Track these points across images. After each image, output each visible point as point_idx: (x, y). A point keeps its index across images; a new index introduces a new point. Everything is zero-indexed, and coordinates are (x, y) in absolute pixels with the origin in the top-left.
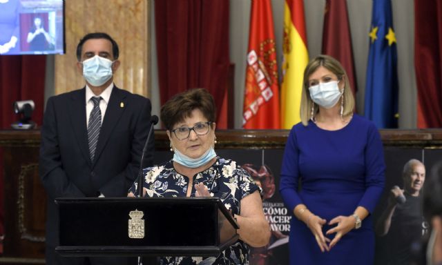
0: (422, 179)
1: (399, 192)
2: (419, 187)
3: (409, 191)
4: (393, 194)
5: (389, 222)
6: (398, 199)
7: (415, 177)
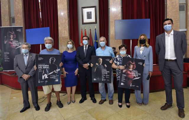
0: (102, 62)
1: (97, 64)
2: (101, 63)
3: (99, 64)
4: (96, 65)
5: (95, 70)
6: (97, 65)
7: (100, 61)
